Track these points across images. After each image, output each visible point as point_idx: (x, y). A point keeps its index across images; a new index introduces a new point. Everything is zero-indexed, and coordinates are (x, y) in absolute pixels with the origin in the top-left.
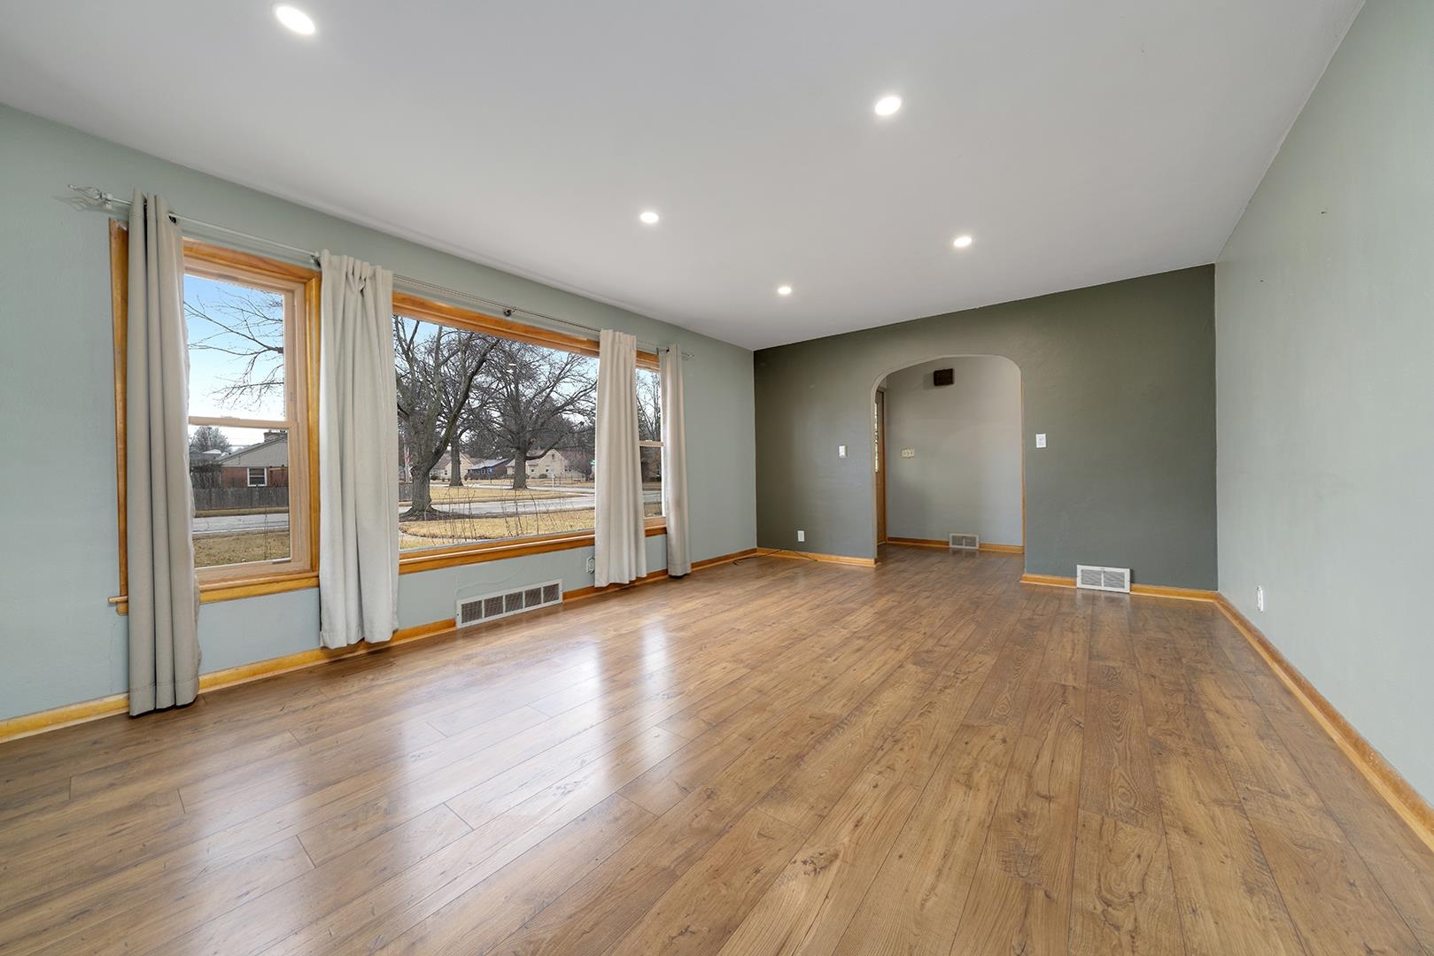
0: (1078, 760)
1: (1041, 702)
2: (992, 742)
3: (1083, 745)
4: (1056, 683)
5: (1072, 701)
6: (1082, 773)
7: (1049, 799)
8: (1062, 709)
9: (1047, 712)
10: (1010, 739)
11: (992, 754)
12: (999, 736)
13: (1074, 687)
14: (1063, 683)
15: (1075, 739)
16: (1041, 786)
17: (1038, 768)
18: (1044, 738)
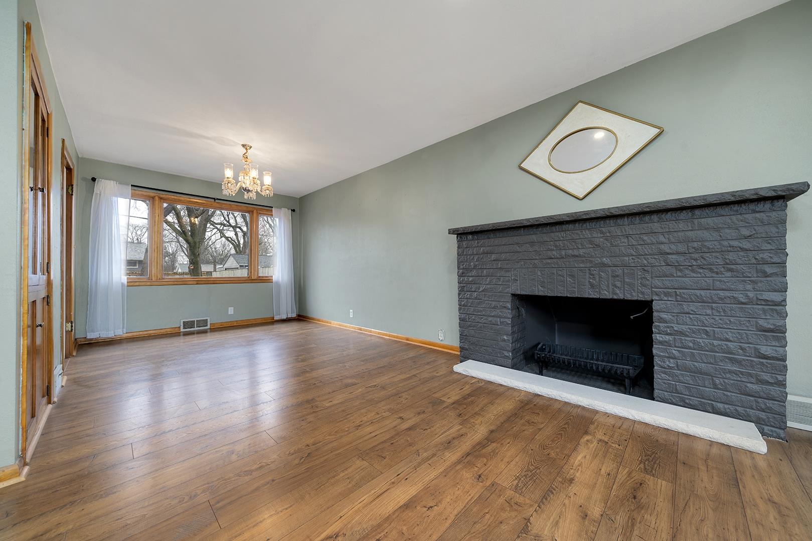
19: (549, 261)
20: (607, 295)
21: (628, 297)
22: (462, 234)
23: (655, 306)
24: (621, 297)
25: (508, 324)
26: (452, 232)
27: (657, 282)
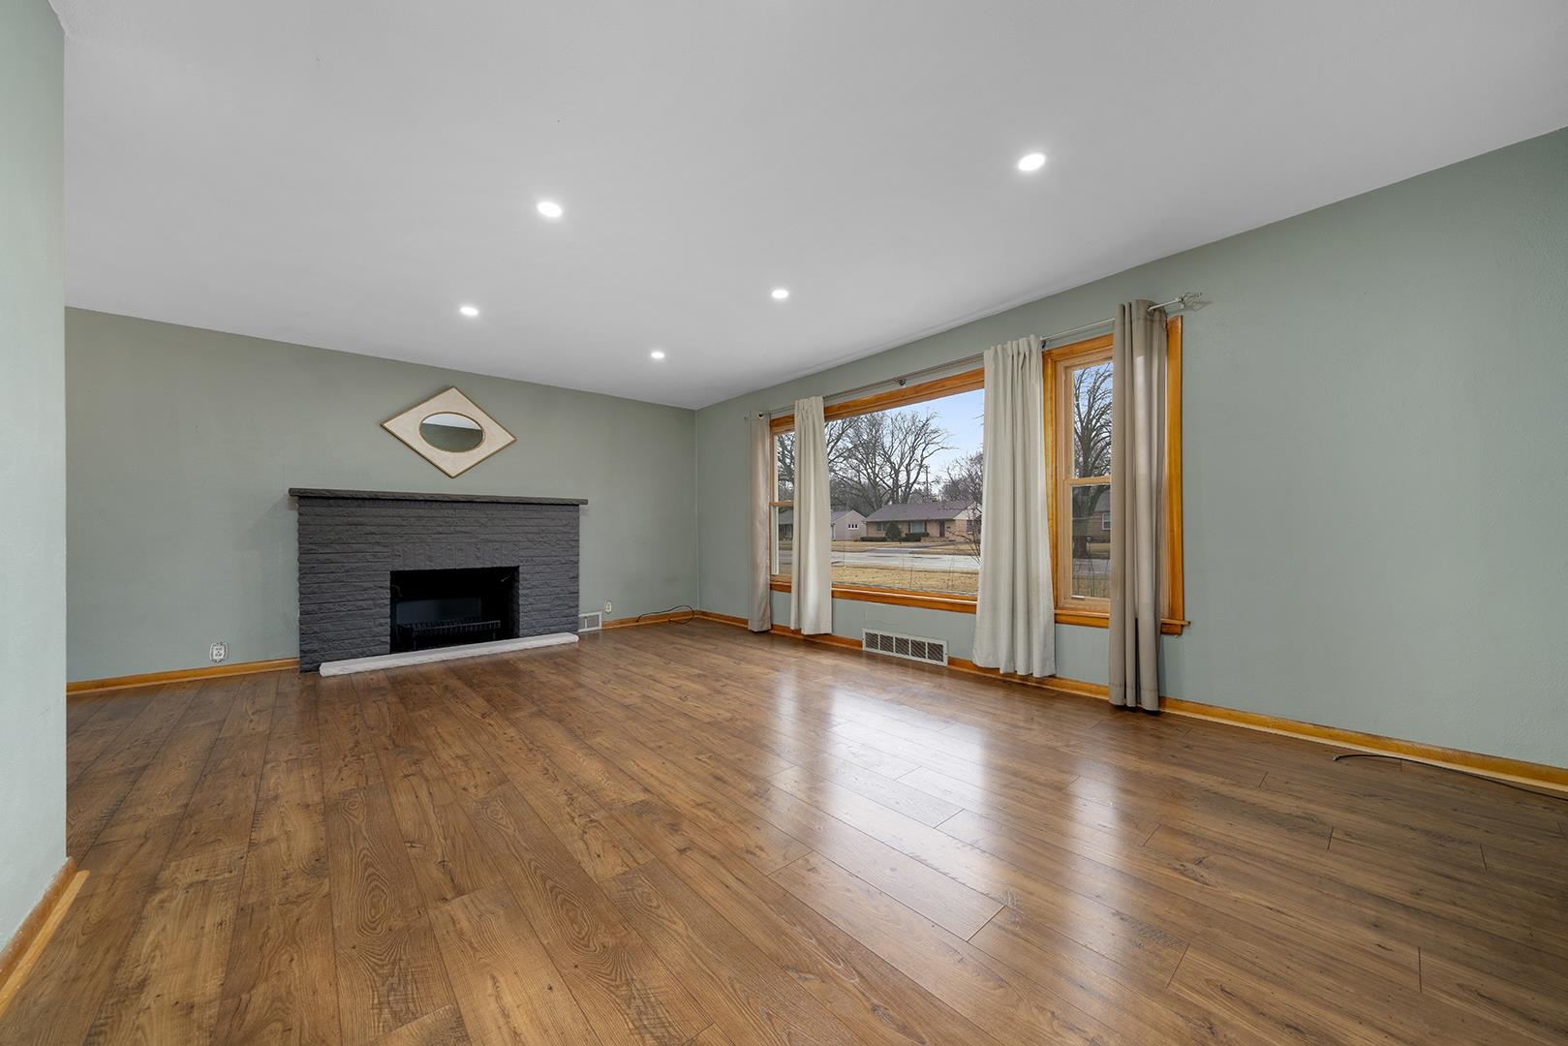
0: (397, 809)
1: (469, 847)
2: (473, 783)
3: (398, 824)
4: (474, 890)
5: (436, 873)
6: (390, 801)
7: (406, 776)
8: (439, 851)
9: (453, 838)
10: (461, 794)
11: (464, 777)
12: (472, 790)
13: (445, 899)
14: (465, 898)
15: (408, 826)
16: (415, 780)
17: (424, 787)
18: (436, 810)
19: (437, 536)
20: (488, 565)
21: (504, 565)
22: (303, 498)
23: (521, 569)
24: (498, 565)
25: (386, 605)
26: (292, 491)
27: (522, 553)
